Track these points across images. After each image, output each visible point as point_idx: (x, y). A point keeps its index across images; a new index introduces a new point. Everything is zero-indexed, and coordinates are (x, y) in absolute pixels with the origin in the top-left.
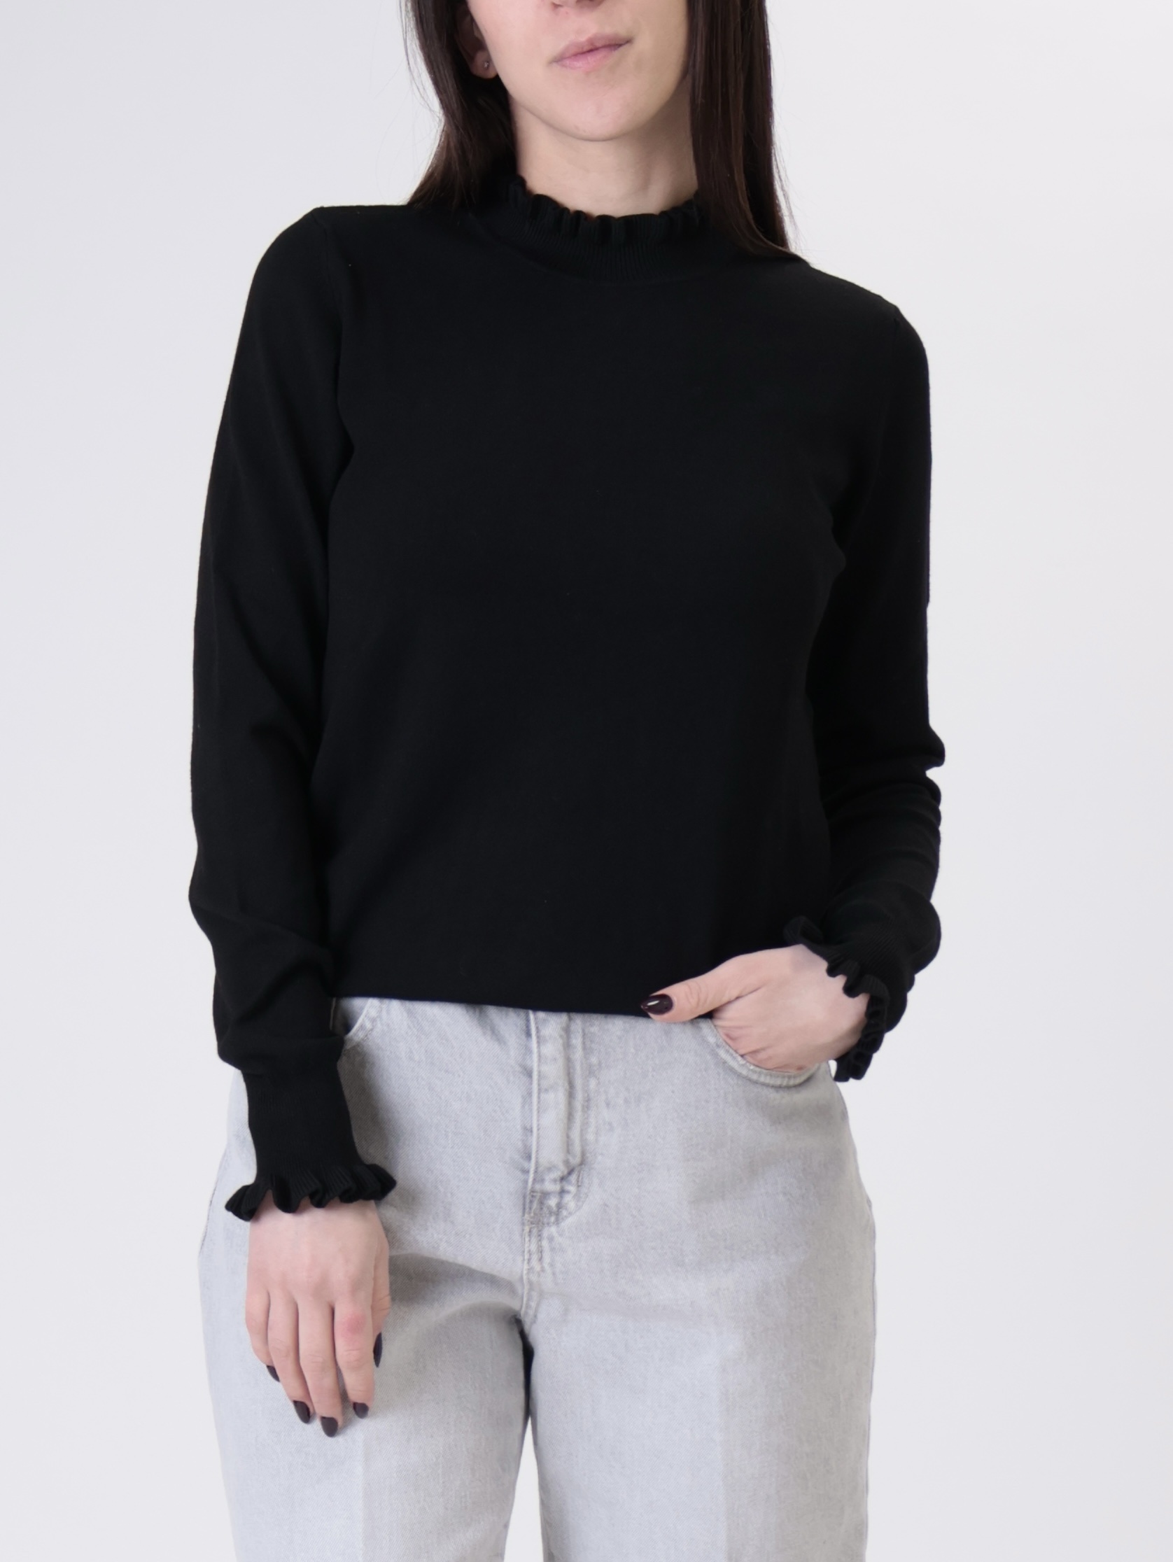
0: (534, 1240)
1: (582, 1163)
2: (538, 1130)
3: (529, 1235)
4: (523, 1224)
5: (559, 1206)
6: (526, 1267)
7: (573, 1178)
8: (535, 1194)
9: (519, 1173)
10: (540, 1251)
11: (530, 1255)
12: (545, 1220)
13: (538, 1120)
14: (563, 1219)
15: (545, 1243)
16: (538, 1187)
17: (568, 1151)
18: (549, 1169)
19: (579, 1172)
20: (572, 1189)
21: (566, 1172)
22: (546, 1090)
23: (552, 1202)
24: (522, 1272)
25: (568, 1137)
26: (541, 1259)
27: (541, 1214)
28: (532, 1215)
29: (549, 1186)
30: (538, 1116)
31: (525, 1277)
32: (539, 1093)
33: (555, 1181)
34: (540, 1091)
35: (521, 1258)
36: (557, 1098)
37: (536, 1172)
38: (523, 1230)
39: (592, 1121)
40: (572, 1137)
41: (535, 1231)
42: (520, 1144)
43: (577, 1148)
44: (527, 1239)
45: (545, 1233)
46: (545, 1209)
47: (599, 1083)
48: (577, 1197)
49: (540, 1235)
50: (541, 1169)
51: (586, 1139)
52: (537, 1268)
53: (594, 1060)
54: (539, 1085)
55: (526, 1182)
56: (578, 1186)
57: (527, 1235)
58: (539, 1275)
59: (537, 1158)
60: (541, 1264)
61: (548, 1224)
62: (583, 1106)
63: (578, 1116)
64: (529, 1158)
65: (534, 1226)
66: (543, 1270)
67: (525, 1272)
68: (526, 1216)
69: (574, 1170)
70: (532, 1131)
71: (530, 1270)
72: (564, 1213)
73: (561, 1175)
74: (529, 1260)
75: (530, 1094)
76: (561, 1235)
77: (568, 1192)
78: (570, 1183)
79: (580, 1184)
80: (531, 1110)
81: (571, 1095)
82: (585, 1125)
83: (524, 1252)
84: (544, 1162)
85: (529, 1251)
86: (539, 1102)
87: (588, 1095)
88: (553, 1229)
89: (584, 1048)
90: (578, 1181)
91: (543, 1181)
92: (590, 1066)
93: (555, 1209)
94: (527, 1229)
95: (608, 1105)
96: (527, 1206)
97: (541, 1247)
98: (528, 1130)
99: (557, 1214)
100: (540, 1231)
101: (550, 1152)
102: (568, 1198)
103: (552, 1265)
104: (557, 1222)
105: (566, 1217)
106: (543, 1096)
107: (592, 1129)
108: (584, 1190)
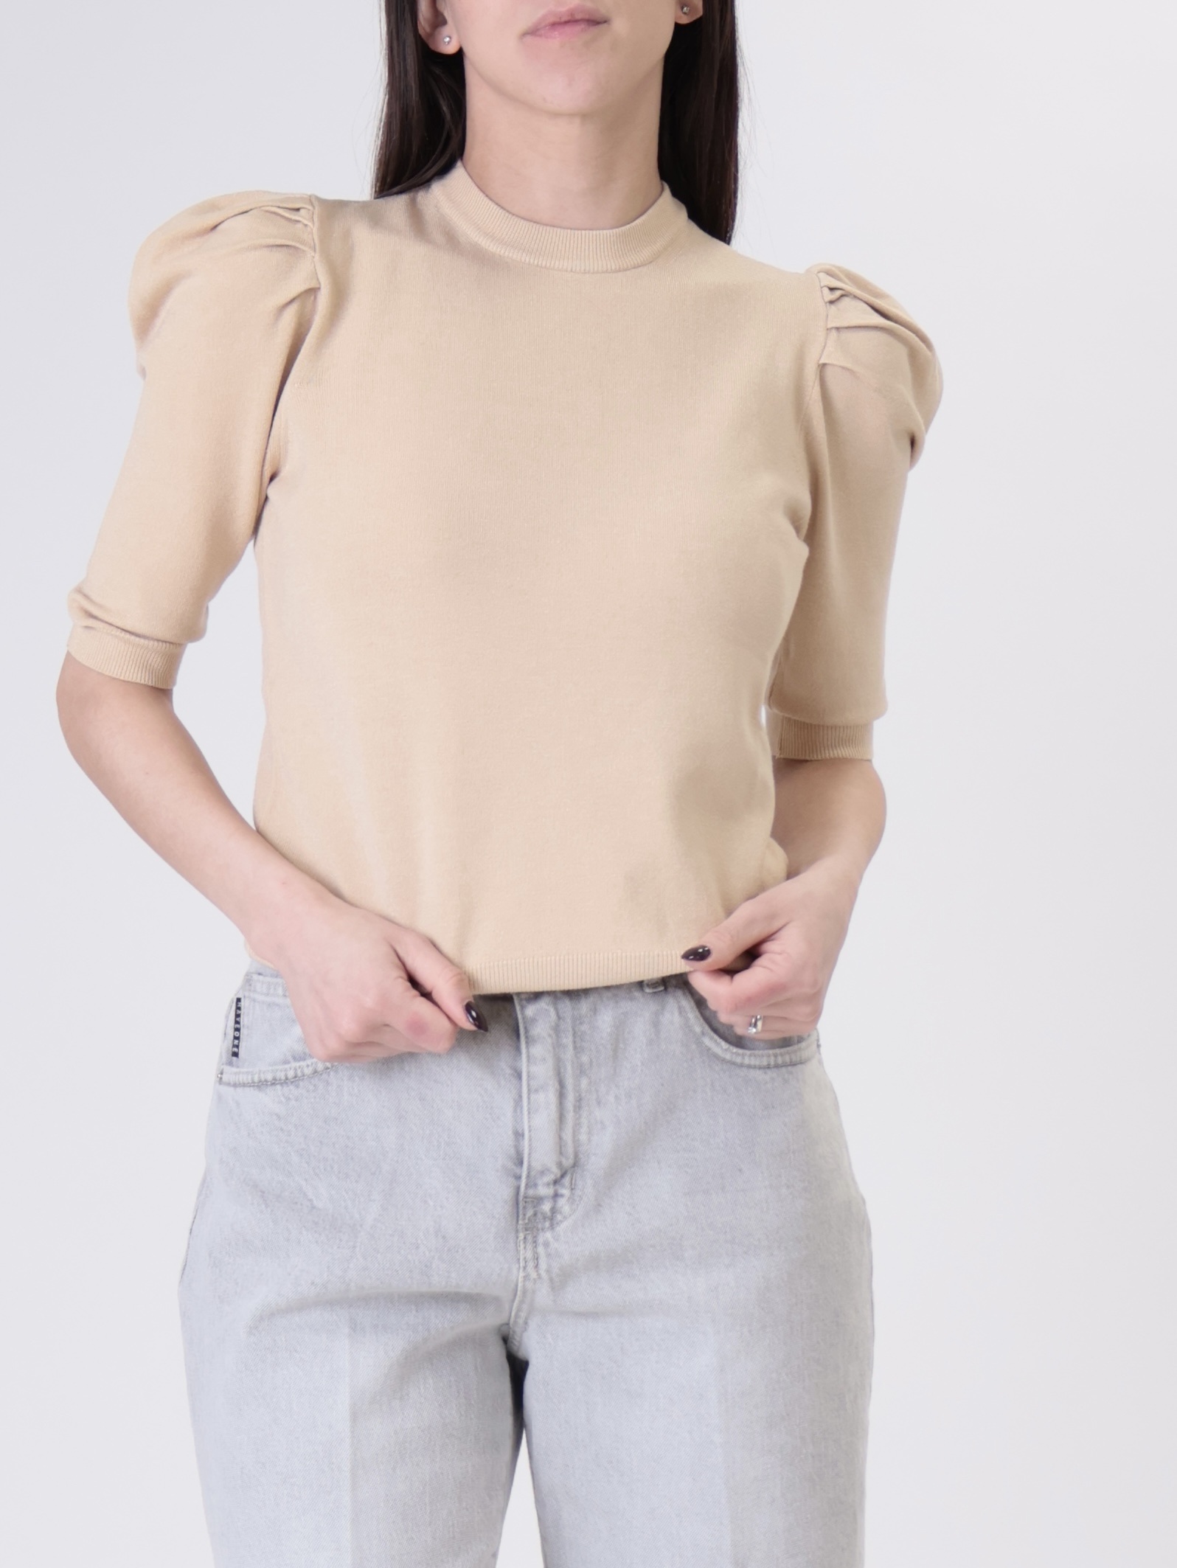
0: (529, 1247)
1: (575, 1165)
2: (530, 1131)
3: (525, 1242)
4: (517, 1231)
5: (554, 1210)
6: (522, 1274)
7: (566, 1180)
8: (528, 1200)
9: (512, 1180)
10: (536, 1258)
11: (526, 1262)
12: (540, 1226)
13: (529, 1122)
14: (557, 1223)
15: (541, 1250)
16: (531, 1192)
17: (561, 1153)
18: (542, 1173)
19: (572, 1175)
20: (566, 1192)
21: (559, 1175)
22: (536, 1091)
23: (546, 1207)
24: (517, 1281)
25: (560, 1138)
26: (537, 1266)
27: (535, 1220)
28: (527, 1221)
29: (544, 1191)
30: (529, 1118)
31: (520, 1285)
32: (529, 1094)
33: (548, 1184)
34: (529, 1091)
35: (517, 1266)
36: (548, 1098)
37: (528, 1176)
38: (517, 1238)
39: (584, 1121)
40: (564, 1137)
41: (529, 1237)
42: (512, 1151)
43: (570, 1150)
44: (522, 1246)
45: (541, 1240)
46: (539, 1216)
47: (591, 1082)
48: (571, 1200)
49: (535, 1242)
50: (533, 1173)
51: (578, 1140)
52: (534, 1275)
53: (585, 1059)
54: (529, 1085)
55: (518, 1188)
56: (572, 1189)
57: (522, 1242)
58: (535, 1284)
59: (529, 1162)
60: (537, 1271)
61: (543, 1230)
62: (575, 1106)
63: (570, 1116)
64: (521, 1163)
65: (528, 1232)
66: (539, 1276)
67: (520, 1279)
68: (520, 1222)
69: (567, 1172)
70: (523, 1135)
71: (526, 1278)
72: (559, 1217)
73: (554, 1178)
74: (525, 1268)
75: (520, 1096)
76: (557, 1240)
77: (562, 1196)
78: (563, 1186)
79: (573, 1187)
80: (521, 1112)
81: (561, 1096)
82: (577, 1125)
83: (519, 1259)
84: (537, 1165)
85: (525, 1258)
86: (529, 1103)
87: (580, 1095)
88: (548, 1235)
89: (575, 1048)
90: (571, 1184)
91: (535, 1185)
92: (581, 1065)
93: (549, 1214)
94: (521, 1236)
95: (599, 1103)
96: (521, 1212)
97: (537, 1253)
98: (518, 1135)
99: (552, 1219)
100: (535, 1237)
101: (542, 1154)
102: (562, 1202)
103: (548, 1271)
104: (552, 1227)
105: (561, 1222)
106: (533, 1097)
107: (584, 1129)
108: (578, 1192)
